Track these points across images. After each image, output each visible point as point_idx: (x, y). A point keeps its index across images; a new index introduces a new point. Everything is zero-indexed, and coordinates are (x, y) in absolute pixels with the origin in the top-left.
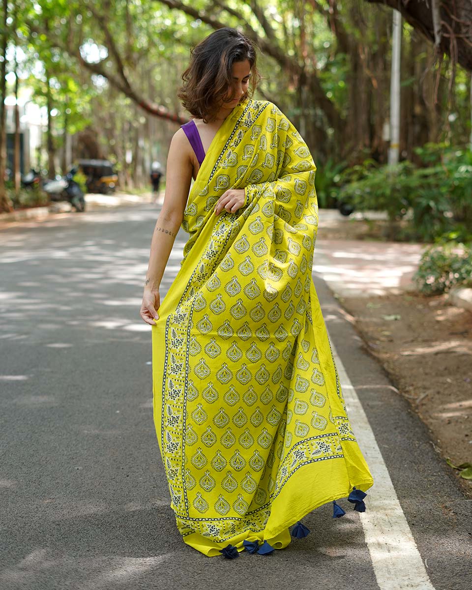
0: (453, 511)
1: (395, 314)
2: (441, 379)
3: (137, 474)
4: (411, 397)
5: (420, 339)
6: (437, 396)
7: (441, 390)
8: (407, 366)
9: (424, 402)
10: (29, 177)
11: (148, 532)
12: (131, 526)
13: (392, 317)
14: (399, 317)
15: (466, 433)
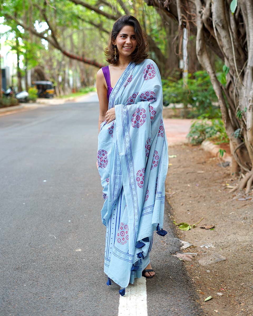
0: (166, 243)
1: (175, 155)
2: (185, 185)
3: (25, 231)
4: (168, 194)
5: (182, 166)
6: (181, 193)
7: (184, 190)
8: (172, 179)
9: (174, 196)
10: (9, 91)
11: (24, 255)
12: (17, 253)
13: (173, 156)
14: (175, 156)
15: (188, 209)
